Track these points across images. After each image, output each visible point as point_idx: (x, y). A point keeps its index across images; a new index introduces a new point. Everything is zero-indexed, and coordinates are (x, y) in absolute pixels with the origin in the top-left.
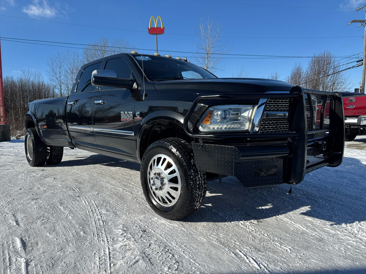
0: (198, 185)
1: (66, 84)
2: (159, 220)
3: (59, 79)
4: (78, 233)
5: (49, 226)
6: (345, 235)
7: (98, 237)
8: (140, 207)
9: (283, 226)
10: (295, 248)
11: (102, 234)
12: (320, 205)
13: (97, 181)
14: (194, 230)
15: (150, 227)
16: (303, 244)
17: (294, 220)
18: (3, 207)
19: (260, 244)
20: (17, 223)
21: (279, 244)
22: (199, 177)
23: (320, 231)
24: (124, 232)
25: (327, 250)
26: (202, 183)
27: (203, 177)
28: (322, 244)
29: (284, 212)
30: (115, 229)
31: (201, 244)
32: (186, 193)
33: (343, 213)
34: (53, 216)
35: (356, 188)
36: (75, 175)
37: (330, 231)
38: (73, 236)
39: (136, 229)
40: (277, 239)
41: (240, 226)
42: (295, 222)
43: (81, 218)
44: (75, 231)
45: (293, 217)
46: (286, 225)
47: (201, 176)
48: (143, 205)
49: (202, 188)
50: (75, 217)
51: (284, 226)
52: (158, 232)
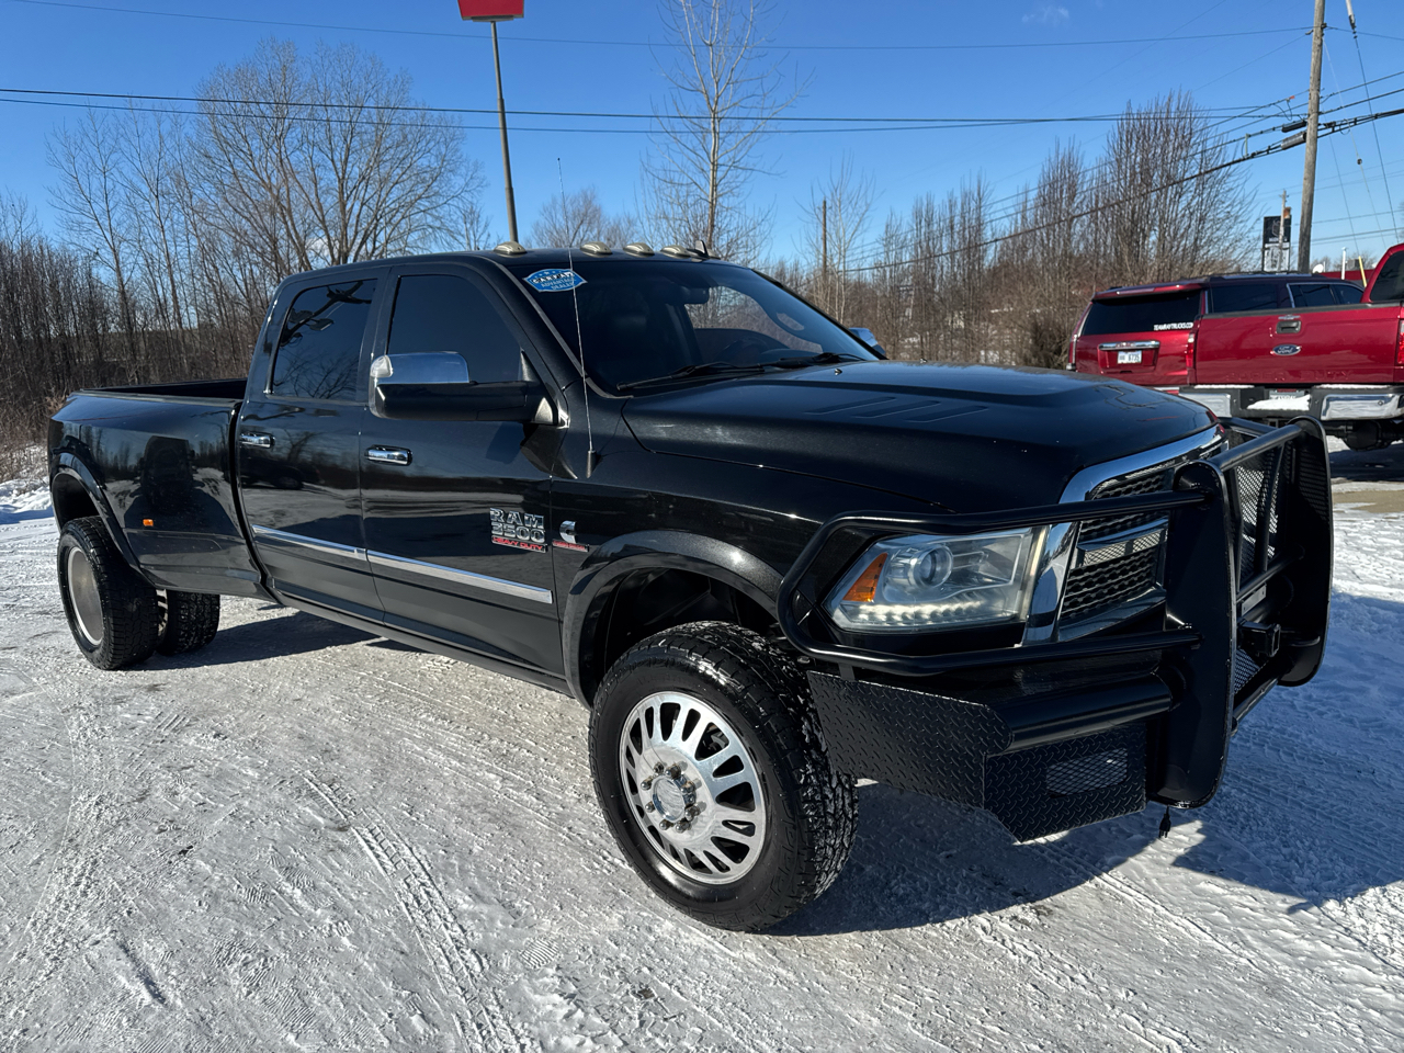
0: (833, 816)
1: (136, 244)
2: (682, 933)
3: (104, 220)
4: (403, 1025)
5: (281, 996)
6: (1353, 960)
7: (484, 1038)
8: (592, 867)
9: (1129, 931)
10: (1196, 1034)
11: (495, 1021)
12: (1235, 814)
13: (386, 739)
14: (823, 974)
15: (659, 971)
16: (1216, 1013)
17: (1162, 898)
18: (67, 908)
19: (1071, 1025)
20: (152, 987)
21: (1138, 1019)
22: (834, 786)
23: (1261, 944)
24: (573, 1007)
25: (1305, 1035)
26: (843, 805)
27: (846, 782)
28: (1279, 1007)
29: (1117, 857)
30: (535, 992)
31: (866, 1042)
32: (790, 848)
33: (1322, 847)
34: (276, 938)
35: (1344, 720)
36: (289, 710)
37: (1297, 941)
38: (391, 1041)
39: (611, 985)
40: (1124, 995)
41: (981, 941)
42: (1169, 906)
43: (388, 942)
44: (390, 1015)
45: (1154, 881)
46: (1139, 922)
47: (840, 783)
48: (601, 858)
49: (845, 822)
50: (365, 936)
51: (1132, 926)
52: (694, 992)
